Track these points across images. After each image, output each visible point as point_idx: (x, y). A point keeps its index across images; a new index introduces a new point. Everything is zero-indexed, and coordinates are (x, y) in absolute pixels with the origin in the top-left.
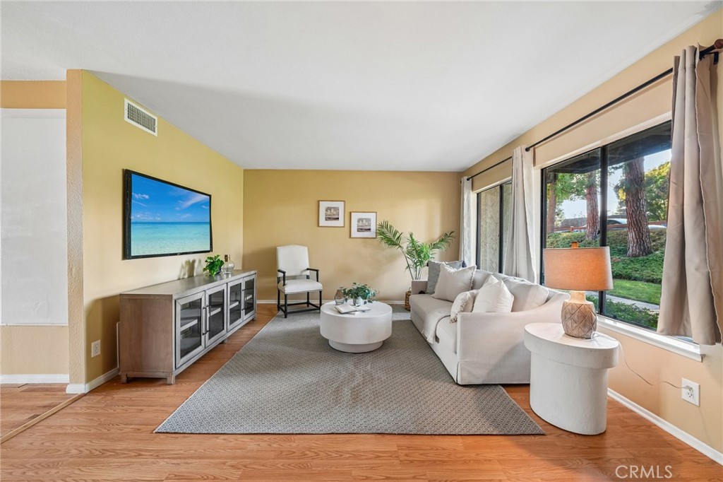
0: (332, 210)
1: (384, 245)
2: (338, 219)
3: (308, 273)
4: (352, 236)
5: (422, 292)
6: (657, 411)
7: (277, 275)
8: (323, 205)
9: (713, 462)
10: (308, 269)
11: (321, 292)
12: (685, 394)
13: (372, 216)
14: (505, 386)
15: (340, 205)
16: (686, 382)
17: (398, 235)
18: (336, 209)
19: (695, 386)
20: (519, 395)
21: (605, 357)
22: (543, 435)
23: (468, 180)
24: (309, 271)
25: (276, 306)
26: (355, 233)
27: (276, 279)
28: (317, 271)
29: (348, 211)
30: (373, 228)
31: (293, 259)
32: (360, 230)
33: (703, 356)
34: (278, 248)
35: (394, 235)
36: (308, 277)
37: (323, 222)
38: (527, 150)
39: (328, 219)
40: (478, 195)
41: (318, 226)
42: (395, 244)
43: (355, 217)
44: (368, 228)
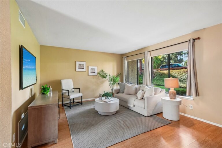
0: (81, 65)
1: (100, 78)
2: (83, 68)
3: (73, 90)
4: (89, 75)
5: (118, 93)
6: (185, 113)
7: (62, 92)
8: (78, 63)
9: (196, 120)
10: (73, 88)
11: (82, 97)
12: (190, 108)
13: (96, 68)
14: (155, 114)
15: (84, 63)
16: (190, 105)
17: (106, 74)
18: (83, 65)
19: (192, 105)
20: (160, 116)
21: (180, 102)
22: (171, 123)
23: (126, 57)
24: (73, 89)
25: (62, 105)
26: (90, 74)
27: (61, 93)
28: (79, 89)
29: (87, 65)
30: (96, 72)
31: (67, 84)
32: (92, 73)
33: (193, 99)
34: (61, 80)
35: (105, 74)
36: (73, 91)
37: (78, 69)
38: (149, 52)
39: (80, 68)
40: (128, 62)
41: (76, 71)
42: (105, 77)
43: (90, 68)
44: (94, 72)
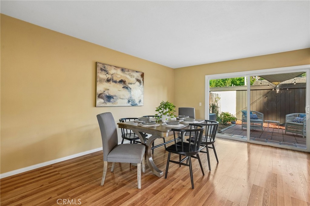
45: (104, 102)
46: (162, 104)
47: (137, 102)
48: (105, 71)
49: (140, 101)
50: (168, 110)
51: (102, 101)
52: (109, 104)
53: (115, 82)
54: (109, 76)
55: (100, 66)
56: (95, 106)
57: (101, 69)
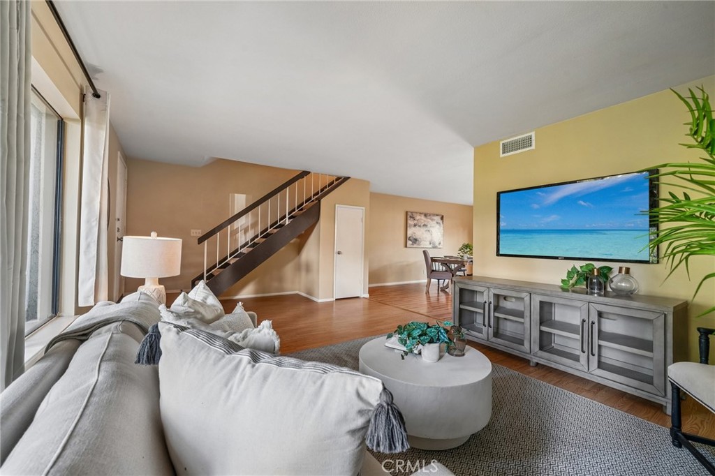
45: (412, 244)
46: (463, 245)
47: (437, 244)
48: (413, 218)
49: (440, 244)
50: (468, 250)
51: (411, 242)
52: (415, 246)
53: (420, 226)
54: (416, 222)
55: (409, 214)
56: (406, 246)
57: (411, 217)
